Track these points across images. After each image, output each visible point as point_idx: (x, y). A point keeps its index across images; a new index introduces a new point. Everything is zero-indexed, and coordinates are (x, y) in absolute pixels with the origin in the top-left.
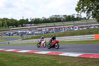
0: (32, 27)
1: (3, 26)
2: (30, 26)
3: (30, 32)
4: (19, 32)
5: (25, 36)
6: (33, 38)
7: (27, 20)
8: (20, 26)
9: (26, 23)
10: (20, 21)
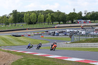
0: (86, 24)
1: (45, 21)
2: (84, 22)
3: (83, 32)
4: (68, 31)
5: (76, 38)
6: (87, 41)
7: (80, 14)
8: (70, 22)
9: (79, 19)
10: (69, 15)
